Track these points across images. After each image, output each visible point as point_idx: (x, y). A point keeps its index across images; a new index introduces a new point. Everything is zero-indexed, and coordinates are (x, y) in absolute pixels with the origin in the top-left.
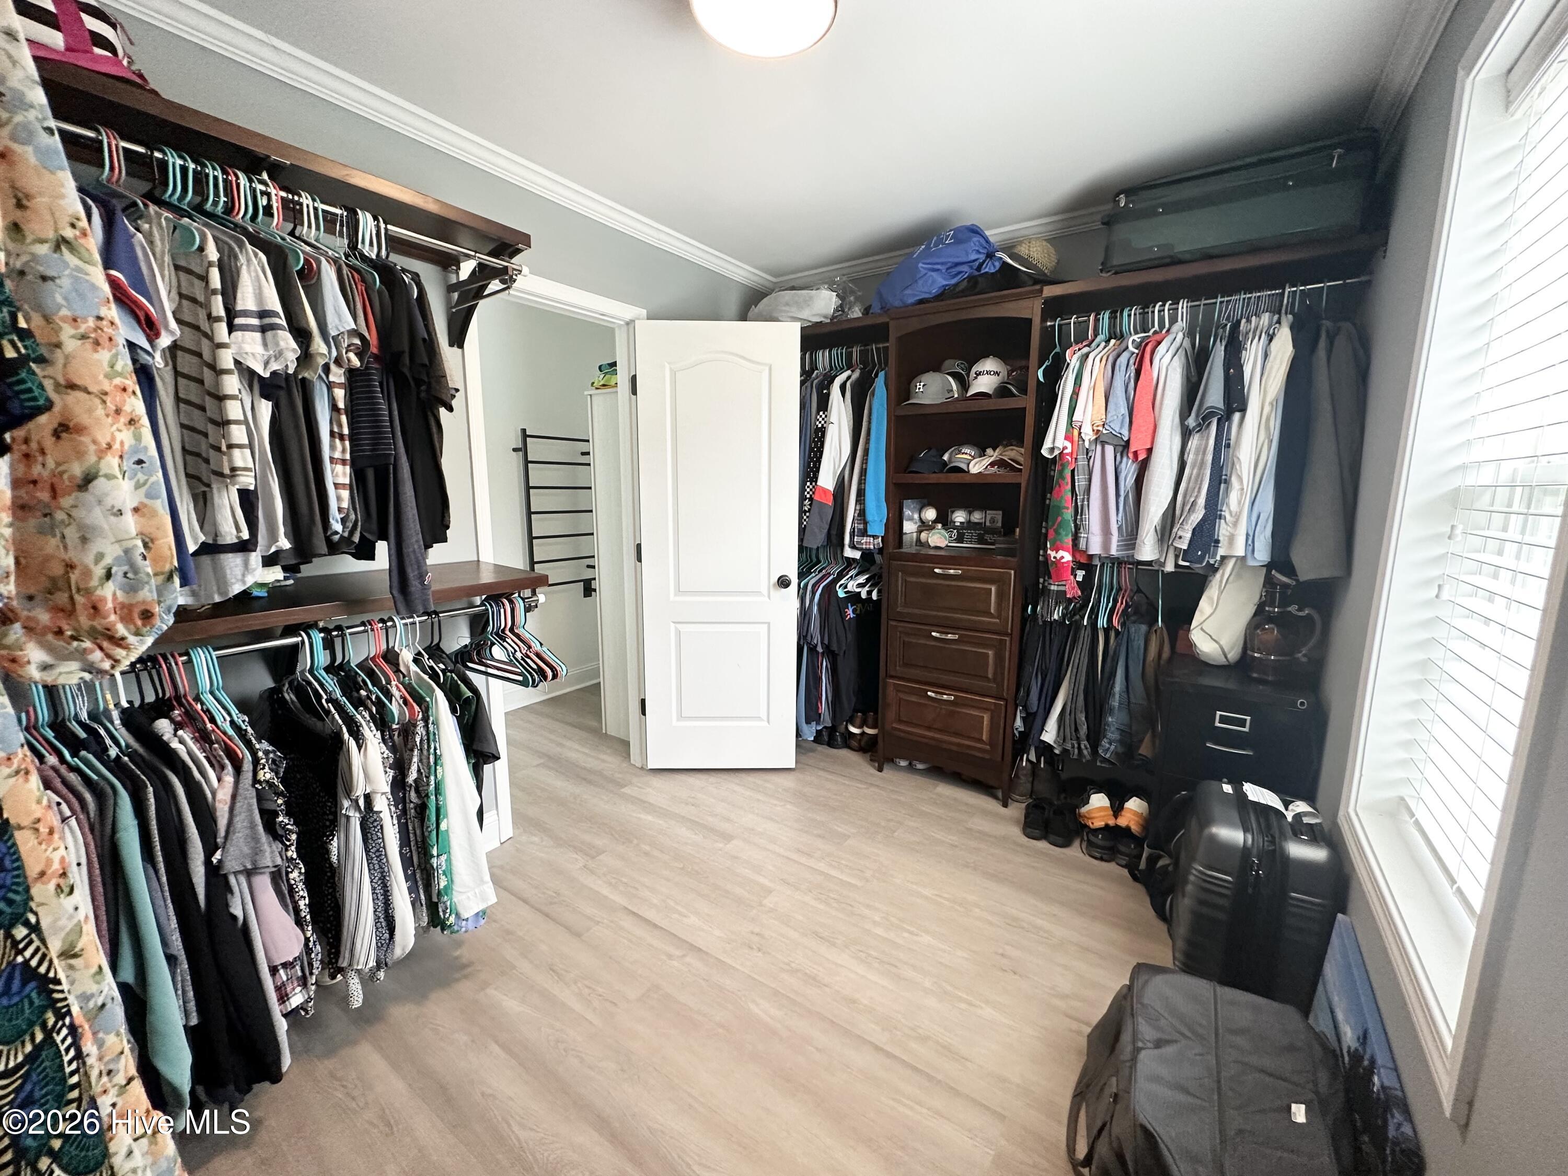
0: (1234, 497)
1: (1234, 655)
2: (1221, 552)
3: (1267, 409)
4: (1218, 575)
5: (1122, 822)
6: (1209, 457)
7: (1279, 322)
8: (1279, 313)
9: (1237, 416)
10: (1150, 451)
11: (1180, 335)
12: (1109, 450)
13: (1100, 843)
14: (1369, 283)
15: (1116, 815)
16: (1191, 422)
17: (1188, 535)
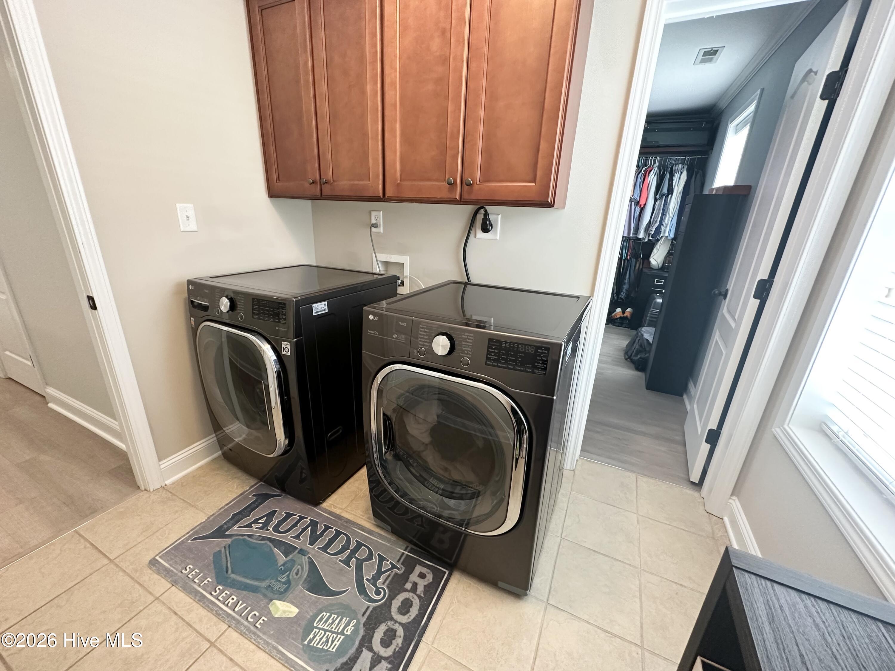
0: (667, 219)
1: (660, 265)
2: (661, 235)
3: (678, 194)
4: (660, 242)
5: (625, 315)
6: (662, 207)
7: (683, 168)
8: (684, 164)
9: (670, 196)
10: (645, 205)
11: (656, 168)
12: (633, 203)
13: (619, 321)
14: (707, 158)
15: (623, 314)
16: (658, 197)
17: (654, 230)
